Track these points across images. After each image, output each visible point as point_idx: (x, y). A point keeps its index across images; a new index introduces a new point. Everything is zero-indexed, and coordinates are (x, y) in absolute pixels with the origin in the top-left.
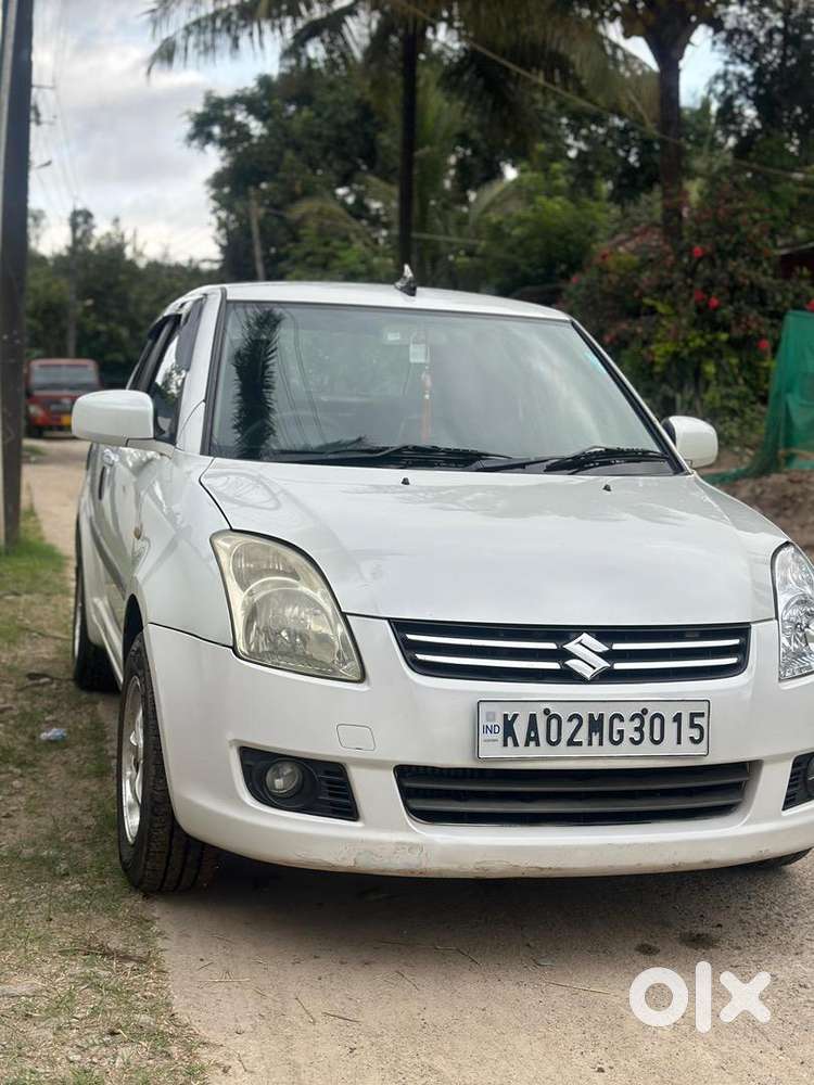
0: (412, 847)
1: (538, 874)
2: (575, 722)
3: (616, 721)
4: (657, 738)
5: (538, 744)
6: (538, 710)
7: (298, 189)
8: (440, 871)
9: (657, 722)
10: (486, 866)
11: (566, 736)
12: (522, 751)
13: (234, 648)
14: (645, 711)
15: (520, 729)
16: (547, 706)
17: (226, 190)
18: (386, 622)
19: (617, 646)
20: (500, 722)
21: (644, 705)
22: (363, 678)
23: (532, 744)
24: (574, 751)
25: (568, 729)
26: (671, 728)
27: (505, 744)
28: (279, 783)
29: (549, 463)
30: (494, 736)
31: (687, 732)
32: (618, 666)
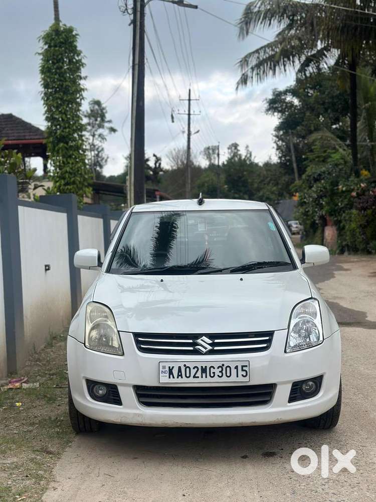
0: (139, 415)
1: (185, 426)
2: (196, 369)
3: (212, 369)
4: (228, 375)
5: (182, 377)
6: (182, 365)
7: (312, 128)
8: (150, 424)
9: (228, 369)
10: (166, 422)
11: (192, 375)
12: (176, 380)
13: (84, 344)
14: (223, 365)
15: (175, 372)
16: (185, 363)
17: (281, 133)
18: (131, 334)
19: (216, 341)
20: (167, 369)
21: (223, 363)
22: (123, 354)
23: (180, 377)
24: (196, 380)
25: (193, 372)
26: (234, 371)
27: (170, 378)
28: (100, 392)
29: (231, 269)
30: (165, 375)
31: (240, 373)
32: (216, 348)
